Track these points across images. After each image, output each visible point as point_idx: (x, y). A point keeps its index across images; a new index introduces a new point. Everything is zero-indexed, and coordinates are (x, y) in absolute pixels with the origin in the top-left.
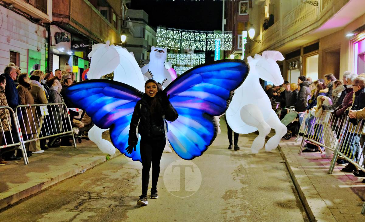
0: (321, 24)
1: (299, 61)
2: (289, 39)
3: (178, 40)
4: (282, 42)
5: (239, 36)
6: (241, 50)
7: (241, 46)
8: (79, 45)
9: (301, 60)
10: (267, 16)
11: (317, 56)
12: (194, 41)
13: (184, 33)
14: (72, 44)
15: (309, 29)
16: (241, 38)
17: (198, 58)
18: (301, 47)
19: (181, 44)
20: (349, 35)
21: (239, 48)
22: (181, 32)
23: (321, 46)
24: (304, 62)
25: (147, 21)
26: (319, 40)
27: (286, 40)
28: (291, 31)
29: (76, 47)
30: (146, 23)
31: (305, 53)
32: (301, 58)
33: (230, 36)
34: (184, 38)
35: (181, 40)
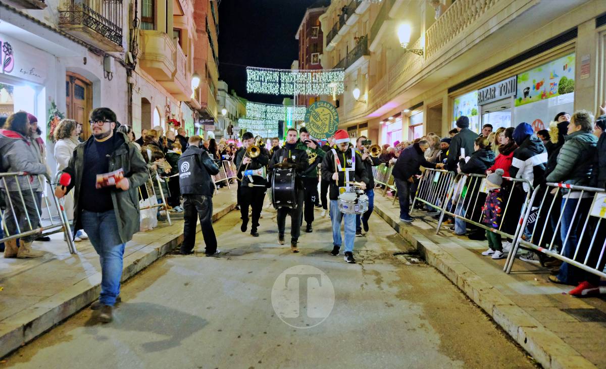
0: (368, 115)
1: (356, 132)
2: (350, 119)
3: (264, 112)
4: (345, 121)
8: (205, 120)
9: (357, 132)
10: (335, 99)
11: (367, 130)
12: (276, 113)
13: (268, 106)
14: (199, 120)
15: (361, 116)
17: (272, 123)
18: (357, 124)
19: (266, 115)
20: (382, 123)
22: (266, 105)
23: (369, 125)
25: (227, 91)
26: (368, 121)
28: (351, 114)
29: (202, 122)
31: (360, 128)
32: (357, 130)
33: (304, 109)
34: (268, 111)
35: (266, 112)
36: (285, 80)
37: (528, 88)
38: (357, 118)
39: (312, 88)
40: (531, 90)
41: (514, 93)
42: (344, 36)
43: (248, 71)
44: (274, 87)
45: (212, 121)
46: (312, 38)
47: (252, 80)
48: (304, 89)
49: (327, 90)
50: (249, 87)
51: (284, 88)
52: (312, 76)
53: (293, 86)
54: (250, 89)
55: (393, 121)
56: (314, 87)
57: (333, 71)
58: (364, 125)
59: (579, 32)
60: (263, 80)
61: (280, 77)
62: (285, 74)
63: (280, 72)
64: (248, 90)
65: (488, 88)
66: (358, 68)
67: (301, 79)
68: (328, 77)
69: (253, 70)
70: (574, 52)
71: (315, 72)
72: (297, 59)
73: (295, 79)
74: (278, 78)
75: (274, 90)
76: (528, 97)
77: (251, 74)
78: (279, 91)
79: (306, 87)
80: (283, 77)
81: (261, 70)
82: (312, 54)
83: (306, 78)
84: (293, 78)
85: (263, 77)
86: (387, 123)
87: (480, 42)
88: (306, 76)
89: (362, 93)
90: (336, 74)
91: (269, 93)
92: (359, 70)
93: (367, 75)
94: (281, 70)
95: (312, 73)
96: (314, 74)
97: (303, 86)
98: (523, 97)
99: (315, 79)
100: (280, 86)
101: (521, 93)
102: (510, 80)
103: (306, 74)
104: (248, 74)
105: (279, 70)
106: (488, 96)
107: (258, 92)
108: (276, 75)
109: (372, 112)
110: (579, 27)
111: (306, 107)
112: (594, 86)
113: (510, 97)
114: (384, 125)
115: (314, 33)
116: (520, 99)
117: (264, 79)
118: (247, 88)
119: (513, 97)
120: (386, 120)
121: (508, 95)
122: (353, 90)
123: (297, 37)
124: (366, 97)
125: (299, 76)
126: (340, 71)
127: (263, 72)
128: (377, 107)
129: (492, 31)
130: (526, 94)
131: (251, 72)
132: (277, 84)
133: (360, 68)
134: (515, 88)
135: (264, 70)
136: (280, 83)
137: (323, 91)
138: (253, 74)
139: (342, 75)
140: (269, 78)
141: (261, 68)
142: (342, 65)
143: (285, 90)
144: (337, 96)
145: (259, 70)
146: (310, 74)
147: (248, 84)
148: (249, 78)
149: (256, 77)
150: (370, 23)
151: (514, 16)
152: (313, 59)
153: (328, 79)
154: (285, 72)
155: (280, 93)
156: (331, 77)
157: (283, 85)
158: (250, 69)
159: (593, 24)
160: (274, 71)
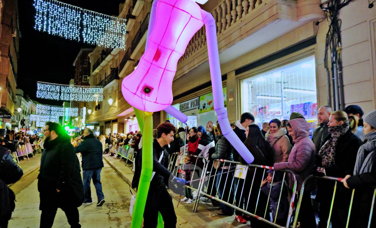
0: (118, 115)
1: (110, 125)
2: (107, 117)
3: (49, 110)
4: (104, 118)
5: (81, 109)
6: (82, 116)
7: (82, 114)
8: (4, 115)
9: (111, 125)
10: (97, 104)
11: (117, 124)
12: (58, 111)
13: (52, 107)
15: (114, 115)
16: (82, 110)
18: (111, 120)
19: (50, 113)
20: (126, 120)
21: (81, 115)
22: (51, 107)
23: (118, 121)
24: (112, 126)
26: (117, 118)
27: (105, 117)
28: (107, 114)
29: (2, 116)
30: (22, 96)
32: (111, 124)
33: (77, 109)
34: (52, 110)
35: (50, 110)
36: (64, 91)
37: (205, 104)
38: (111, 117)
39: (82, 97)
40: (206, 105)
41: (198, 106)
42: (104, 67)
43: (38, 84)
44: (56, 95)
45: (9, 116)
46: (84, 66)
47: (40, 90)
48: (77, 97)
49: (92, 99)
50: (38, 95)
51: (63, 96)
52: (82, 90)
53: (69, 95)
54: (39, 96)
55: (133, 119)
56: (83, 96)
57: (96, 87)
58: (115, 121)
59: (228, 77)
60: (48, 90)
61: (60, 89)
62: (64, 88)
63: (60, 86)
64: (37, 96)
65: (185, 103)
66: (112, 86)
67: (75, 91)
68: (93, 91)
69: (42, 83)
70: (226, 87)
71: (85, 87)
72: (73, 78)
73: (71, 91)
74: (59, 89)
75: (56, 97)
76: (205, 109)
77: (40, 86)
78: (60, 98)
79: (78, 96)
80: (63, 89)
81: (48, 84)
82: (83, 76)
83: (78, 91)
84: (70, 90)
85: (49, 88)
86: (129, 120)
87: (180, 77)
88: (78, 89)
89: (114, 102)
90: (98, 89)
91: (52, 99)
92: (113, 87)
93: (117, 91)
94: (62, 85)
95: (83, 88)
96: (84, 88)
97: (76, 96)
98: (202, 108)
99: (85, 91)
100: (60, 95)
101: (201, 107)
102: (196, 99)
103: (78, 88)
104: (38, 86)
105: (60, 85)
106: (185, 107)
107: (45, 98)
108: (58, 88)
109: (120, 113)
110: (228, 74)
111: (78, 108)
112: (236, 105)
113: (196, 108)
114: (127, 121)
115: (85, 63)
116: (201, 110)
117: (50, 90)
118: (37, 95)
119: (197, 108)
120: (129, 118)
121: (195, 107)
122: (109, 99)
123: (74, 65)
124: (116, 104)
125: (74, 89)
126: (100, 87)
127: (49, 85)
128: (122, 110)
129: (185, 73)
130: (204, 107)
131: (41, 85)
132: (59, 93)
133: (113, 86)
134: (198, 104)
135: (50, 84)
136: (60, 93)
137: (89, 99)
138: (42, 86)
139: (101, 90)
140: (53, 89)
141: (47, 83)
142: (102, 84)
143: (64, 98)
144: (98, 102)
146: (81, 88)
147: (38, 93)
148: (38, 89)
149: (44, 88)
150: (119, 60)
151: (196, 66)
152: (84, 79)
153: (93, 92)
154: (64, 86)
155: (60, 99)
156: (94, 91)
157: (62, 94)
158: (39, 83)
159: (234, 73)
160: (57, 85)
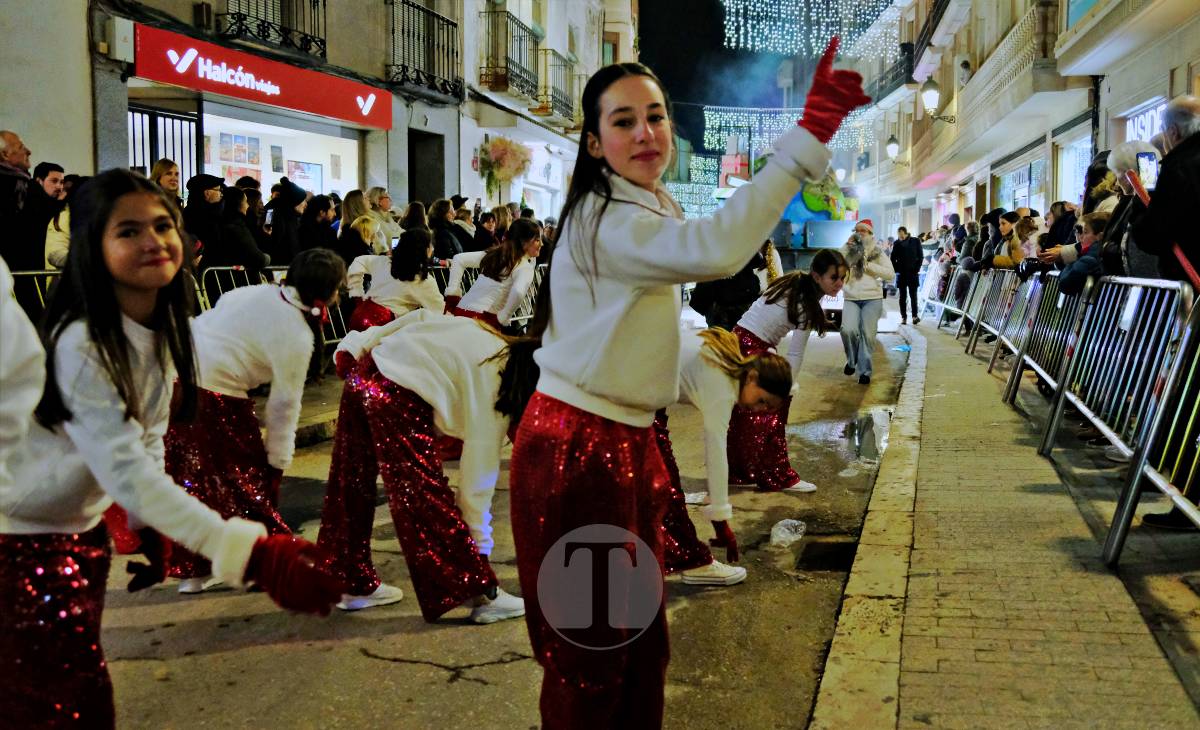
36: (770, 127)
43: (707, 114)
47: (713, 128)
50: (707, 141)
51: (768, 140)
54: (709, 143)
60: (733, 128)
61: (760, 120)
62: (770, 117)
63: (761, 113)
64: (706, 145)
66: (901, 100)
69: (715, 111)
74: (757, 121)
77: (711, 117)
80: (767, 122)
85: (732, 123)
94: (763, 110)
104: (707, 118)
105: (759, 109)
108: (754, 118)
118: (704, 142)
135: (735, 111)
137: (837, 144)
145: (726, 112)
147: (707, 135)
160: (752, 112)
